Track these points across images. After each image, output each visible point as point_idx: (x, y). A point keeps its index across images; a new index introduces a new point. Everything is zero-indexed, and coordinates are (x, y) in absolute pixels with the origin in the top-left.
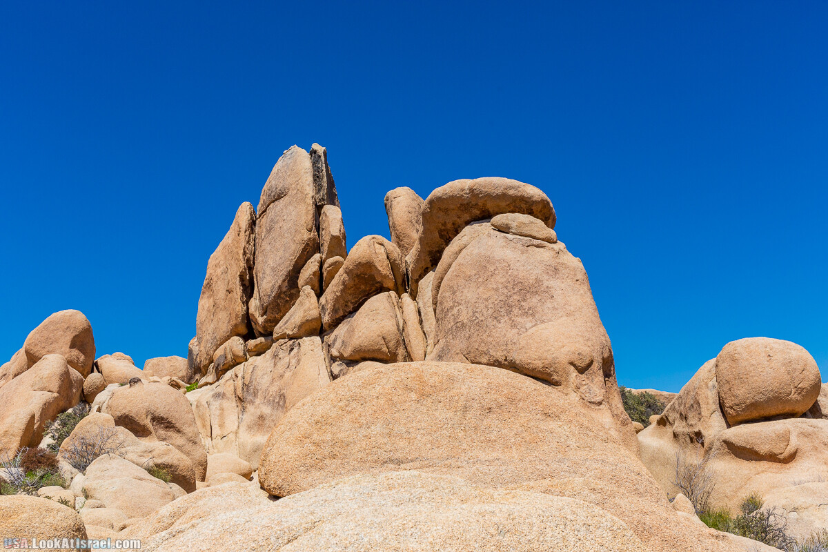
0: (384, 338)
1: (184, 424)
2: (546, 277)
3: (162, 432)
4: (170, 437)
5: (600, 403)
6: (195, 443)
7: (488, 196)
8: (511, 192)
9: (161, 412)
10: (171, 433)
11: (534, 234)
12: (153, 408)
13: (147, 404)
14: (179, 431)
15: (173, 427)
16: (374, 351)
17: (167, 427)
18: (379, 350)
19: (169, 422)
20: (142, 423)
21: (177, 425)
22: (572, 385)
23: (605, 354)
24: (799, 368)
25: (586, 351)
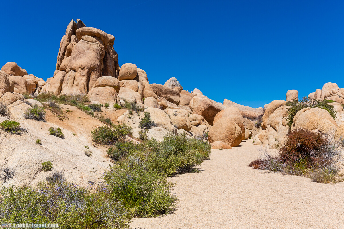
0: (65, 66)
2: (86, 50)
5: (84, 75)
7: (84, 31)
8: (89, 31)
11: (88, 40)
12: (14, 81)
16: (63, 68)
18: (64, 68)
22: (79, 72)
23: (92, 66)
24: (130, 69)
25: (84, 65)
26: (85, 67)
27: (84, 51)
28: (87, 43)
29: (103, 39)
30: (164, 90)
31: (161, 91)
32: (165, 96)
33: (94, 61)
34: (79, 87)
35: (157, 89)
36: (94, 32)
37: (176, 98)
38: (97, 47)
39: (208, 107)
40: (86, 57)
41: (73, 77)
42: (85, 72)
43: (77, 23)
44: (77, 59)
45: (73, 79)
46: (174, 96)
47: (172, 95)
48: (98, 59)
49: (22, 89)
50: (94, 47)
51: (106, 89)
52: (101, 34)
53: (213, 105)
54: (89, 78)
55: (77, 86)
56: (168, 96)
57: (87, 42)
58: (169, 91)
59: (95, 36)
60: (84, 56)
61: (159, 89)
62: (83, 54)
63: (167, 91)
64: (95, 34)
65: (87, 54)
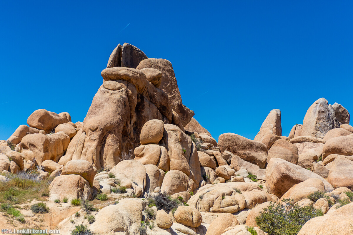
1: (38, 146)
2: (104, 102)
3: (32, 148)
4: (34, 150)
5: (95, 140)
6: (41, 151)
7: (108, 74)
8: (114, 73)
9: (32, 142)
10: (35, 148)
11: (109, 88)
12: (30, 141)
13: (28, 140)
14: (37, 148)
15: (35, 147)
17: (34, 147)
19: (34, 145)
20: (26, 145)
21: (36, 146)
22: (88, 135)
23: (108, 126)
24: (153, 129)
25: (96, 125)
26: (97, 128)
27: (101, 104)
28: (107, 92)
29: (134, 81)
30: (240, 142)
31: (237, 145)
32: (243, 152)
33: (111, 118)
34: (87, 157)
35: (230, 142)
36: (120, 74)
37: (260, 156)
38: (120, 97)
39: (282, 177)
40: (102, 113)
41: (83, 143)
42: (96, 135)
43: (123, 50)
44: (92, 116)
45: (82, 146)
46: (256, 152)
47: (254, 150)
48: (119, 114)
49: (39, 152)
50: (114, 98)
51: (69, 179)
52: (131, 75)
53: (290, 174)
54: (103, 143)
55: (85, 155)
56: (247, 152)
57: (108, 90)
58: (249, 145)
59: (123, 79)
60: (101, 111)
61: (233, 142)
62: (99, 109)
63: (246, 144)
64: (122, 77)
65: (104, 109)
